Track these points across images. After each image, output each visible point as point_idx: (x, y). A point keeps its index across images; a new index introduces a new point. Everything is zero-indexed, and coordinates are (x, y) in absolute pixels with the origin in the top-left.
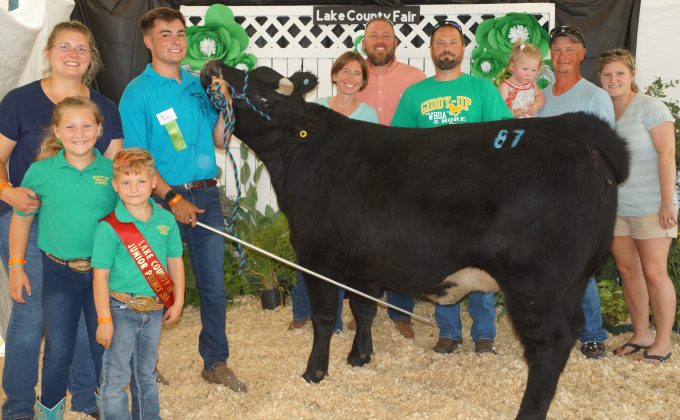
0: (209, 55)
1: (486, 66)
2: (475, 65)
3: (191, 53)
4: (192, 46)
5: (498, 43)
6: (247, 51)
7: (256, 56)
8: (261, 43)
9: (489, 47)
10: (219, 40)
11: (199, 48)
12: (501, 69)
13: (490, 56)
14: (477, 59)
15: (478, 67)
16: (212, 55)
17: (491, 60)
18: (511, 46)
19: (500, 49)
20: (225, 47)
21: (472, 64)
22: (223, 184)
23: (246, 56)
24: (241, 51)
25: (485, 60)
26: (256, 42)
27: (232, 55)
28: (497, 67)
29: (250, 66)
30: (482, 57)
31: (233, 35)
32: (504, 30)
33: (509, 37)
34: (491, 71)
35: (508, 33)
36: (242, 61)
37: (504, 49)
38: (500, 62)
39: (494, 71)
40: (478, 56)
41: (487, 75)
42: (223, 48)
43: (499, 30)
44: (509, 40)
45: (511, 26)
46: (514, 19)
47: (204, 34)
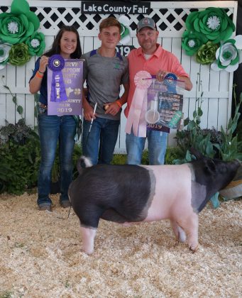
0: (14, 32)
1: (192, 43)
2: (185, 42)
3: (3, 31)
4: (3, 26)
5: (200, 28)
6: (39, 31)
7: (45, 34)
8: (47, 25)
9: (194, 30)
11: (7, 28)
12: (201, 45)
13: (194, 37)
14: (186, 39)
15: (187, 44)
16: (16, 32)
17: (195, 40)
18: (208, 30)
19: (201, 32)
21: (183, 42)
22: (24, 117)
23: (38, 34)
24: (35, 30)
25: (191, 39)
26: (44, 25)
27: (29, 34)
28: (199, 44)
29: (41, 41)
30: (190, 37)
31: (29, 20)
32: (204, 20)
33: (208, 23)
34: (195, 46)
35: (207, 21)
36: (35, 38)
37: (204, 32)
38: (201, 41)
39: (196, 46)
40: (186, 36)
41: (192, 49)
42: (23, 29)
43: (201, 19)
44: (207, 26)
45: (209, 17)
46: (211, 12)
47: (10, 18)
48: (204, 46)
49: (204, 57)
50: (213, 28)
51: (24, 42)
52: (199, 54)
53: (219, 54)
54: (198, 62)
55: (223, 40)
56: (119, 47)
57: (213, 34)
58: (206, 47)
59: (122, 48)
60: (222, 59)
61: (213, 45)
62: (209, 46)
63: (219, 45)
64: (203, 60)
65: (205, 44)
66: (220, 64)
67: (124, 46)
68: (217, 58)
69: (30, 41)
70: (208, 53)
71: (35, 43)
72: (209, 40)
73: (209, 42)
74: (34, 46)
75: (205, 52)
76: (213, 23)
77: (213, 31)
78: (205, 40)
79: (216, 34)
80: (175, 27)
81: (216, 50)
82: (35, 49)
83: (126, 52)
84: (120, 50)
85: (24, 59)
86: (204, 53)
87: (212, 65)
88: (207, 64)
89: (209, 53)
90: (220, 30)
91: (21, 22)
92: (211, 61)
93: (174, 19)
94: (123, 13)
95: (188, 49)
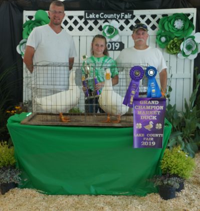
1: (163, 39)
4: (29, 30)
5: (169, 28)
9: (165, 30)
12: (170, 40)
13: (165, 34)
14: (159, 36)
15: (160, 40)
17: (166, 36)
18: (175, 30)
19: (170, 31)
21: (157, 38)
25: (163, 36)
28: (169, 40)
30: (162, 35)
32: (172, 22)
34: (165, 41)
35: (174, 23)
37: (172, 31)
38: (170, 37)
39: (167, 41)
40: (160, 34)
41: (163, 43)
43: (170, 21)
44: (174, 26)
45: (175, 20)
46: (177, 17)
47: (34, 24)
48: (172, 41)
49: (172, 49)
50: (179, 28)
52: (168, 47)
53: (183, 46)
54: (168, 53)
55: (185, 36)
56: (111, 43)
57: (179, 32)
58: (173, 42)
60: (185, 50)
61: (178, 40)
62: (176, 41)
63: (183, 40)
64: (171, 51)
65: (173, 39)
66: (184, 54)
67: (115, 42)
68: (181, 49)
72: (176, 37)
73: (176, 38)
75: (173, 45)
76: (179, 24)
77: (178, 30)
78: (173, 37)
79: (181, 32)
80: (151, 28)
81: (181, 44)
83: (116, 46)
84: (112, 45)
86: (172, 46)
87: (178, 55)
88: (175, 54)
89: (176, 46)
90: (183, 29)
92: (178, 52)
93: (150, 22)
94: (114, 19)
95: (161, 44)
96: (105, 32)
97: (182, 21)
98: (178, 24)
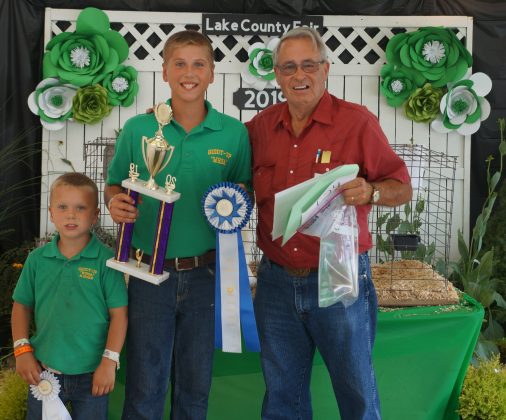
0: (82, 66)
1: (397, 86)
2: (385, 84)
3: (61, 63)
4: (62, 55)
5: (411, 59)
6: (127, 63)
7: (137, 69)
8: (141, 54)
9: (401, 64)
10: (93, 50)
11: (71, 58)
12: (413, 89)
13: (401, 74)
14: (387, 79)
15: (389, 87)
16: (85, 66)
17: (403, 80)
18: (425, 64)
19: (413, 68)
20: (101, 59)
21: (381, 84)
23: (126, 69)
24: (120, 62)
25: (396, 79)
26: (136, 53)
27: (110, 68)
28: (410, 87)
29: (130, 80)
30: (394, 75)
31: (111, 45)
32: (418, 47)
33: (424, 53)
34: (402, 91)
35: (422, 49)
36: (120, 75)
37: (418, 67)
38: (413, 82)
39: (405, 91)
40: (388, 74)
41: (397, 95)
42: (99, 59)
43: (413, 45)
44: (423, 57)
45: (426, 41)
46: (430, 34)
47: (76, 41)
48: (418, 90)
49: (421, 109)
50: (433, 61)
51: (101, 83)
52: (411, 105)
53: (444, 104)
54: (409, 118)
55: (451, 81)
56: (269, 91)
57: (434, 71)
58: (422, 93)
59: (274, 94)
60: (451, 113)
61: (434, 90)
62: (429, 92)
63: (445, 90)
64: (417, 114)
65: (422, 87)
66: (447, 121)
67: (278, 91)
68: (442, 111)
69: (112, 80)
70: (427, 103)
71: (120, 84)
72: (428, 81)
73: (428, 85)
74: (118, 89)
75: (421, 101)
76: (434, 52)
77: (432, 66)
78: (420, 80)
79: (440, 70)
80: (366, 57)
81: (440, 98)
82: (120, 94)
84: (271, 98)
85: (100, 112)
86: (419, 103)
87: (434, 123)
88: (425, 121)
89: (429, 102)
90: (446, 64)
91: (95, 48)
92: (432, 116)
93: (365, 44)
94: (276, 34)
95: (391, 96)
96: (256, 64)
97: (442, 46)
98: (432, 50)
